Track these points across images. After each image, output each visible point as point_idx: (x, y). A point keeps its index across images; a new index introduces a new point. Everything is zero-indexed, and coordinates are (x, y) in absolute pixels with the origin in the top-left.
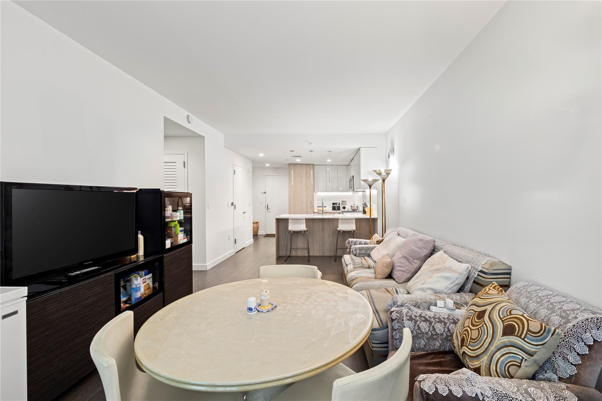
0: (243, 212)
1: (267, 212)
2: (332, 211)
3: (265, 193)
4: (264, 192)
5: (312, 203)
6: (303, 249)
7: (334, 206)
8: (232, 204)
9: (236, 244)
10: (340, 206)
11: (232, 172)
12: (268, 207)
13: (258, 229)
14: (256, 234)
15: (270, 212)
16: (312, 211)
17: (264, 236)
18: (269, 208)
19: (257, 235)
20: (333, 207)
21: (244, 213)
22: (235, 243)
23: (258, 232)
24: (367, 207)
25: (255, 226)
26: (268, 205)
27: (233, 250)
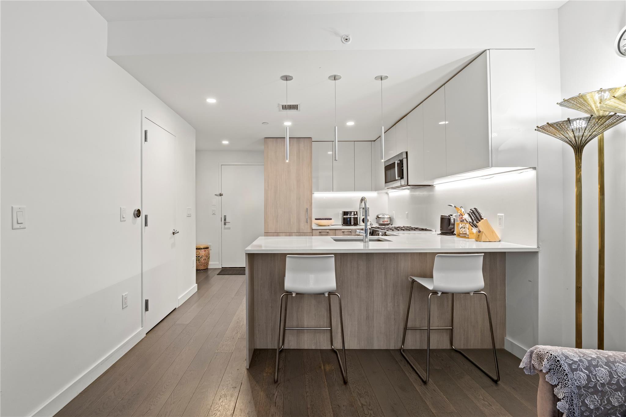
0: (172, 231)
1: (225, 228)
2: (341, 227)
3: (221, 195)
4: (218, 193)
5: (308, 211)
6: (316, 331)
7: (347, 218)
8: (138, 214)
9: (147, 312)
10: (357, 218)
11: (139, 136)
12: (225, 220)
13: (209, 258)
14: (205, 268)
15: (229, 228)
16: (309, 226)
17: (218, 272)
18: (227, 221)
19: (207, 269)
20: (344, 219)
21: (174, 233)
22: (147, 309)
23: (207, 264)
24: (482, 220)
25: (203, 255)
26: (225, 216)
27: (141, 329)
